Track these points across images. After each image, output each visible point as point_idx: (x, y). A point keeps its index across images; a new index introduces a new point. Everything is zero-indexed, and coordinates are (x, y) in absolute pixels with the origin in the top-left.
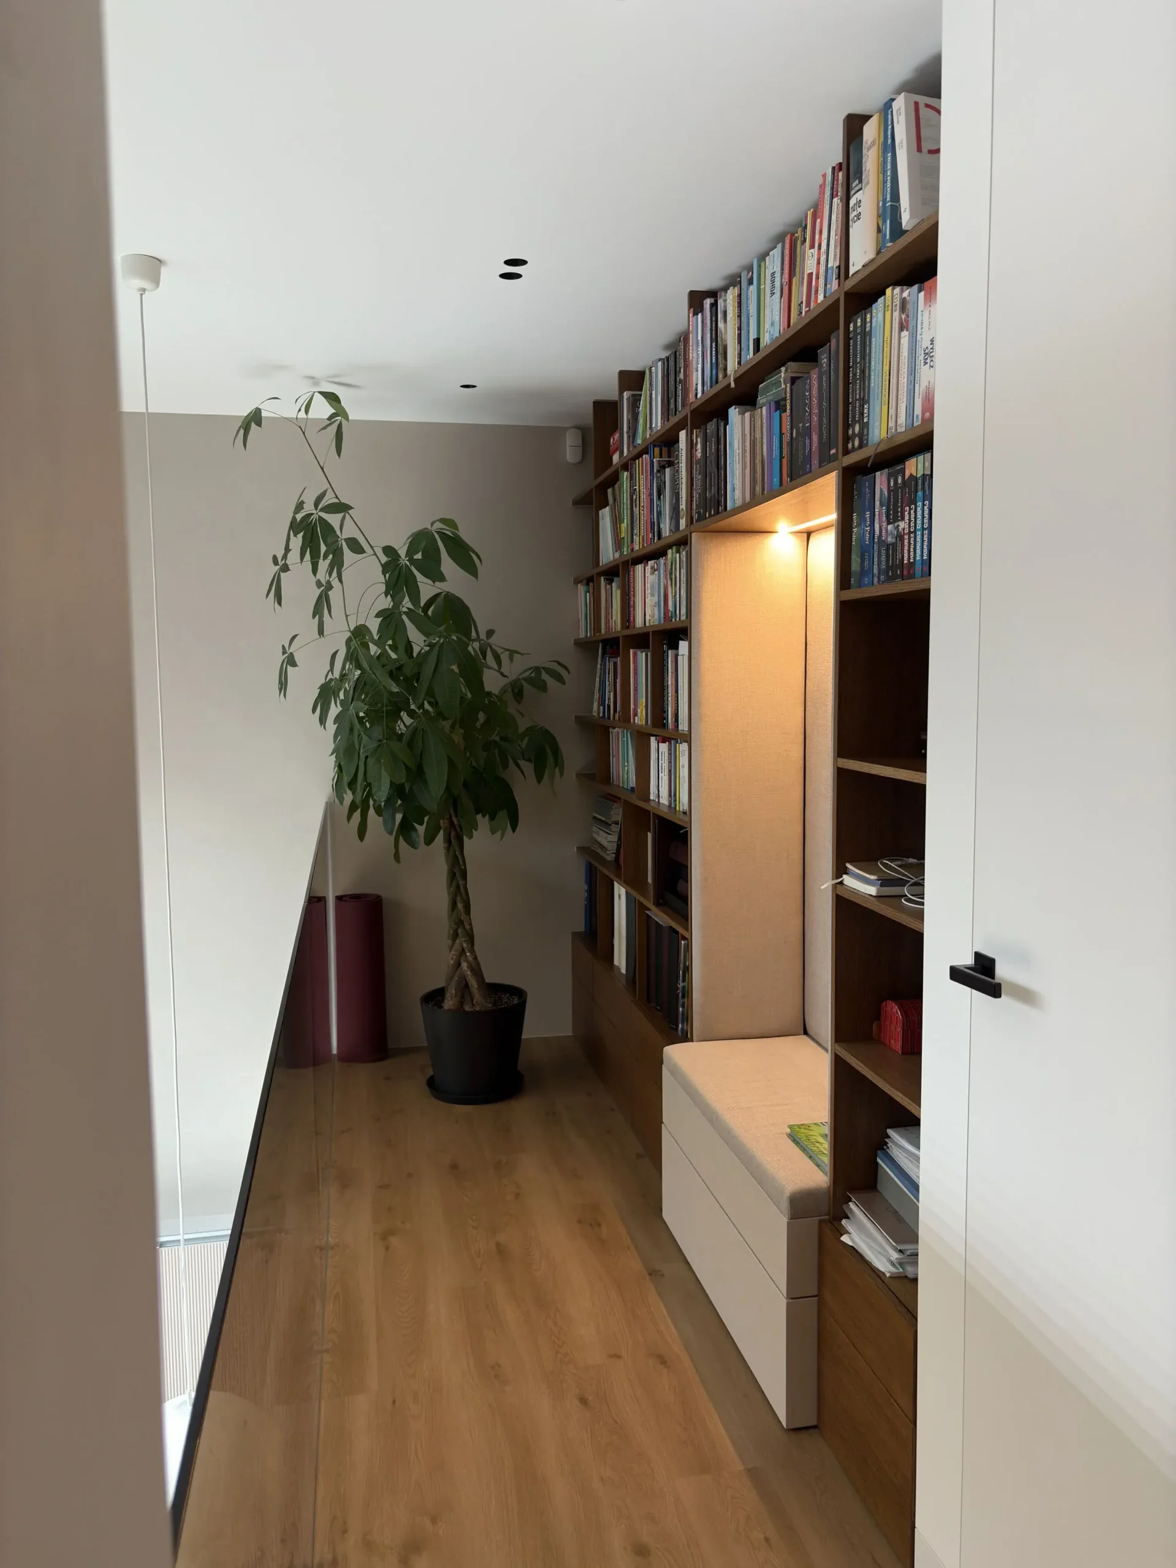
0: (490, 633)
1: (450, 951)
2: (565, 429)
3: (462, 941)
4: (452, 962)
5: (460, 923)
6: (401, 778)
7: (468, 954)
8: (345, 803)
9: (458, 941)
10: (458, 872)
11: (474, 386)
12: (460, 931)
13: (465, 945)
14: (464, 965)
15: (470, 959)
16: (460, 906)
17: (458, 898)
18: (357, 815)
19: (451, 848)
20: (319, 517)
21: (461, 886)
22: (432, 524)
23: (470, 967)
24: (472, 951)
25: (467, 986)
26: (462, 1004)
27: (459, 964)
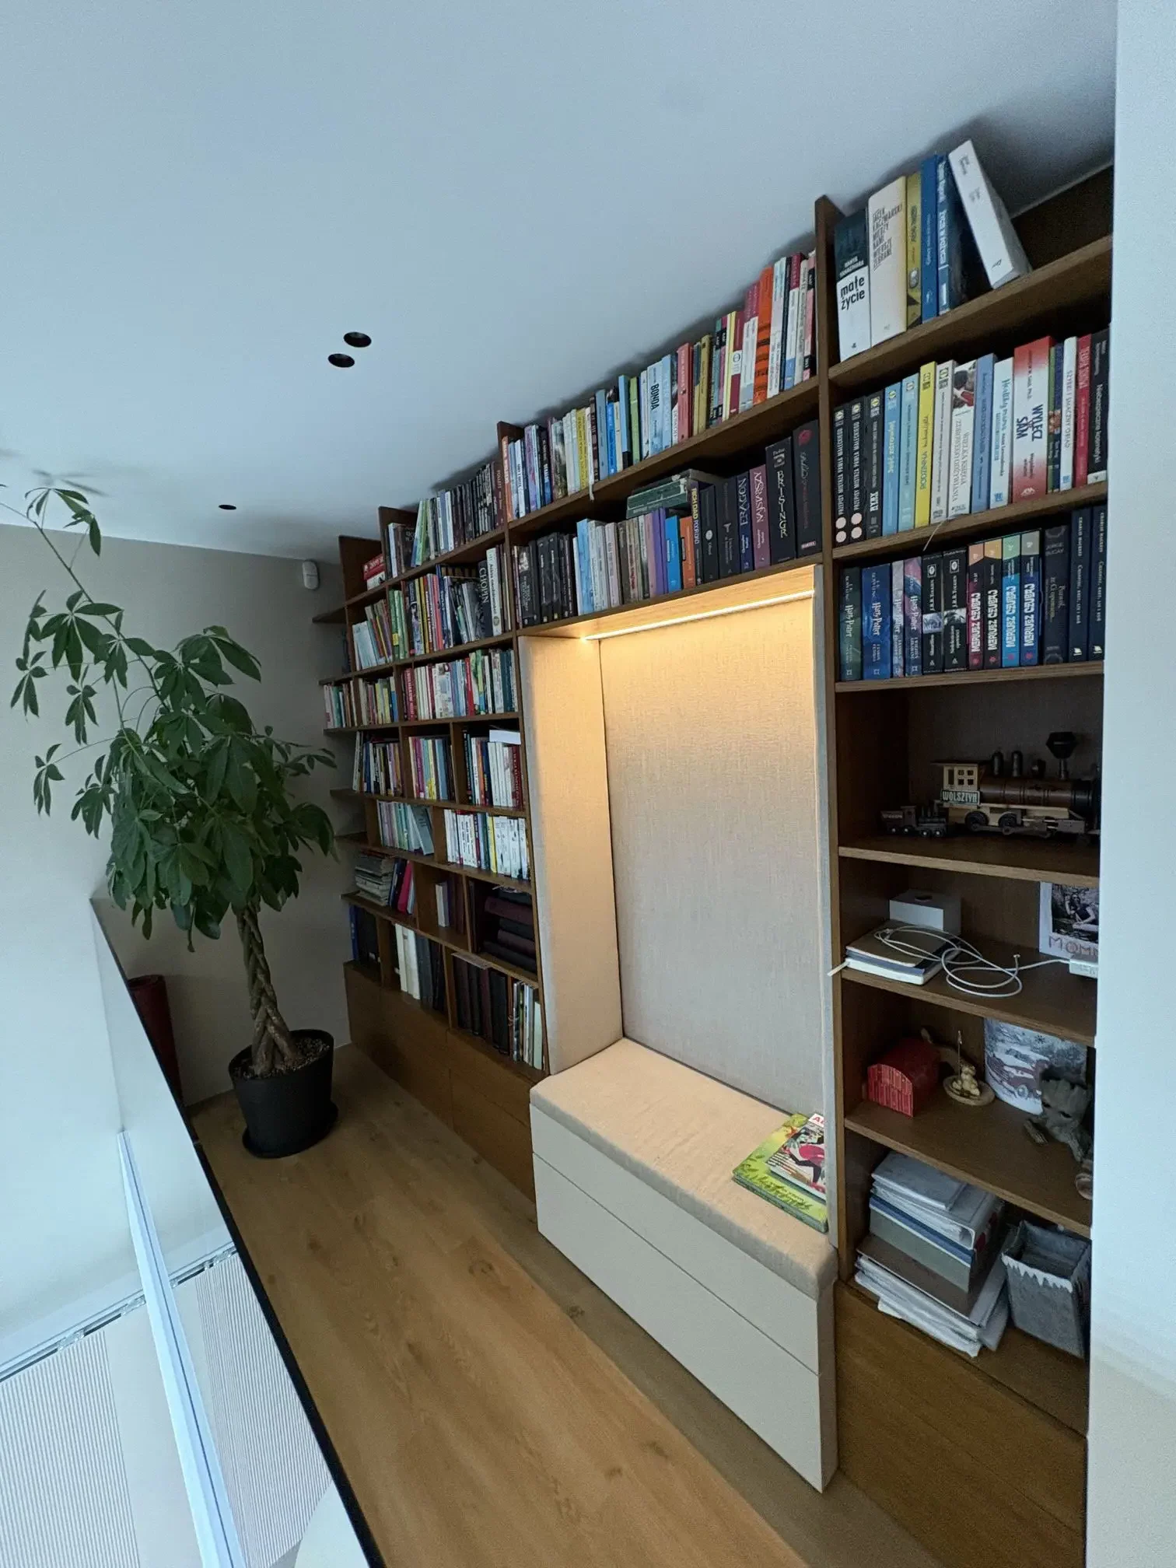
0: (269, 730)
1: (255, 1019)
2: (301, 561)
3: (265, 1007)
4: (258, 1029)
5: (262, 992)
6: (205, 880)
7: (274, 1018)
8: (127, 907)
9: (261, 1010)
10: (254, 945)
11: (233, 508)
12: (263, 999)
13: (269, 1011)
14: (271, 1029)
15: (276, 1022)
16: (261, 977)
17: (259, 970)
18: (141, 916)
19: (246, 928)
20: (76, 618)
21: (260, 960)
22: (205, 632)
23: (277, 1028)
24: (278, 1014)
25: (276, 1045)
26: (273, 1067)
27: (265, 1028)
